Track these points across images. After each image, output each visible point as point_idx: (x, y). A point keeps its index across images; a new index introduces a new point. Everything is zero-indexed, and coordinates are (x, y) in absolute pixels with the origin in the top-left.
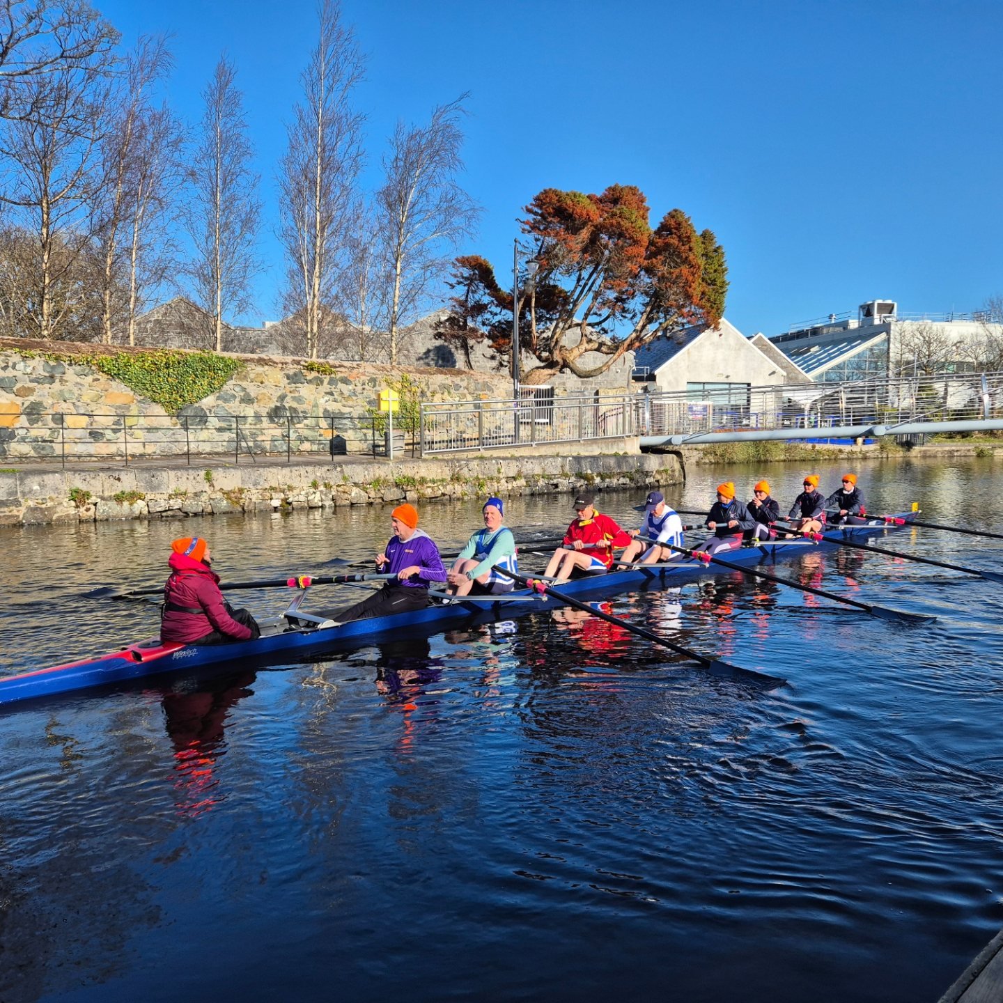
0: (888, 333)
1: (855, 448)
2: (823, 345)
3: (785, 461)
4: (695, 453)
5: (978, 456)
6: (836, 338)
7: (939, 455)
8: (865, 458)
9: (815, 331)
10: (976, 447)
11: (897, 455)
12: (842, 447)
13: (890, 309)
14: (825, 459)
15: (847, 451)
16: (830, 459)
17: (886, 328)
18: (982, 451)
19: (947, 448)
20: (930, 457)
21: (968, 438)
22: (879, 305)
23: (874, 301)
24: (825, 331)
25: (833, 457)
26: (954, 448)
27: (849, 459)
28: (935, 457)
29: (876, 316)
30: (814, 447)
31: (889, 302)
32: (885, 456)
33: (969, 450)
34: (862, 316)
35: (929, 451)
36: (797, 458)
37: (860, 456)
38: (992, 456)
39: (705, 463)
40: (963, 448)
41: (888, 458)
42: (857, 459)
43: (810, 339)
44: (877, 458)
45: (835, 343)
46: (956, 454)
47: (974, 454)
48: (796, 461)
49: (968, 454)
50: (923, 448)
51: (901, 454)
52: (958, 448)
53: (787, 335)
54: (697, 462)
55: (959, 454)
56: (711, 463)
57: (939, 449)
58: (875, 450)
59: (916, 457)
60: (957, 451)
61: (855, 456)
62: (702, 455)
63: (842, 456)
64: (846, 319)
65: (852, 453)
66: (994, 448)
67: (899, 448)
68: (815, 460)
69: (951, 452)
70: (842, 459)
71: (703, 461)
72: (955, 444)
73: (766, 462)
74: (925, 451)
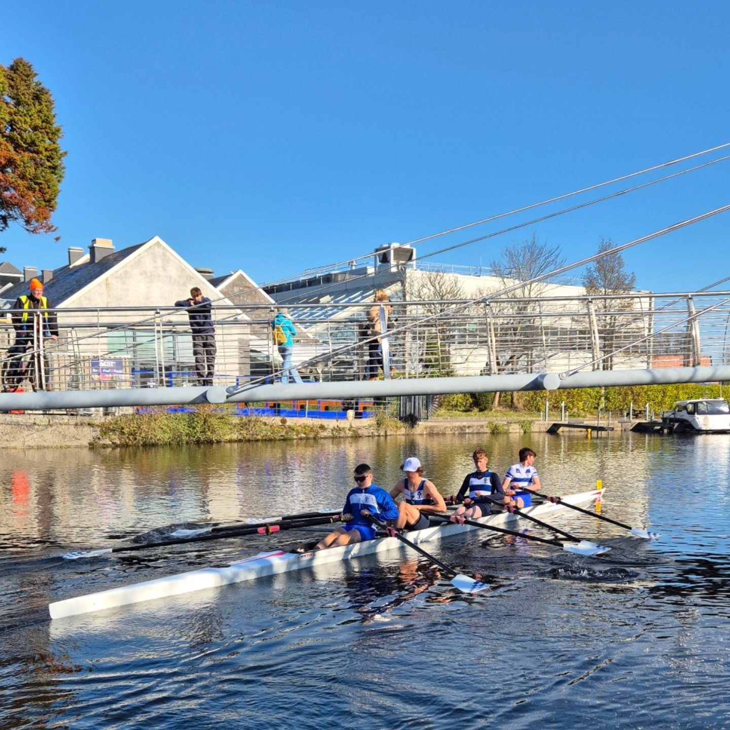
0: (403, 284)
1: (342, 423)
2: (335, 294)
3: (240, 441)
4: (87, 430)
5: (493, 433)
6: (349, 287)
7: (449, 432)
8: (356, 437)
9: (328, 279)
10: (490, 423)
11: (398, 433)
12: (326, 422)
13: (408, 255)
14: (301, 439)
15: (331, 427)
16: (307, 439)
17: (400, 277)
18: (496, 427)
19: (457, 424)
20: (438, 434)
21: (486, 412)
22: (396, 250)
23: (390, 244)
24: (340, 278)
25: (312, 435)
26: (465, 424)
27: (334, 438)
28: (444, 434)
29: (393, 262)
30: (284, 422)
31: (408, 246)
32: (382, 433)
33: (482, 426)
34: (379, 263)
35: (436, 427)
36: (259, 437)
37: (349, 433)
38: (507, 433)
39: (105, 446)
40: (476, 424)
41: (386, 436)
42: (345, 438)
43: (323, 287)
44: (373, 436)
45: (349, 292)
46: (467, 431)
47: (488, 430)
48: (257, 441)
49: (482, 430)
50: (429, 424)
51: (403, 431)
52: (470, 424)
53: (298, 282)
54: (90, 444)
55: (470, 430)
56: (116, 446)
57: (448, 425)
58: (370, 426)
59: (421, 435)
60: (469, 427)
61: (342, 434)
62: (98, 433)
63: (324, 434)
64: (364, 266)
65: (339, 429)
66: (509, 423)
67: (400, 424)
68: (284, 440)
69: (462, 428)
70: (325, 438)
71: (102, 442)
72: (469, 418)
73: (210, 442)
74: (431, 428)
